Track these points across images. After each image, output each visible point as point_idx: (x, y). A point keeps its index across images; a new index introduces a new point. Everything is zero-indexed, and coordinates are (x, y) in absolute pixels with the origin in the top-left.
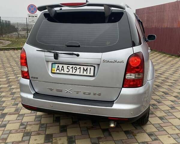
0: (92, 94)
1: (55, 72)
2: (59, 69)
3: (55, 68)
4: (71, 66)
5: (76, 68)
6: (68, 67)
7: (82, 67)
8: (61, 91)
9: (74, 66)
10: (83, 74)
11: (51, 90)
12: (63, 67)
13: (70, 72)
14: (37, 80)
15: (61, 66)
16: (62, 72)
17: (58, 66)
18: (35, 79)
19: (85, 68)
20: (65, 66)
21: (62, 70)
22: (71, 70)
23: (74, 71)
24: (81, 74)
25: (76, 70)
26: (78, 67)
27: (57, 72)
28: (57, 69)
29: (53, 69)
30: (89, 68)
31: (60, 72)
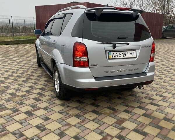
0: (134, 70)
1: (112, 58)
2: (114, 56)
3: (111, 55)
4: (122, 52)
5: (125, 54)
6: (120, 53)
7: (129, 52)
8: (114, 72)
9: (124, 52)
10: (130, 57)
11: (107, 72)
12: (116, 53)
13: (122, 57)
14: (96, 66)
15: (115, 53)
16: (117, 57)
17: (113, 54)
18: (95, 66)
19: (131, 52)
20: (118, 53)
21: (116, 56)
22: (122, 55)
23: (124, 55)
24: (129, 57)
25: (126, 55)
26: (126, 52)
27: (113, 58)
28: (113, 56)
29: (110, 56)
30: (133, 52)
31: (115, 58)
